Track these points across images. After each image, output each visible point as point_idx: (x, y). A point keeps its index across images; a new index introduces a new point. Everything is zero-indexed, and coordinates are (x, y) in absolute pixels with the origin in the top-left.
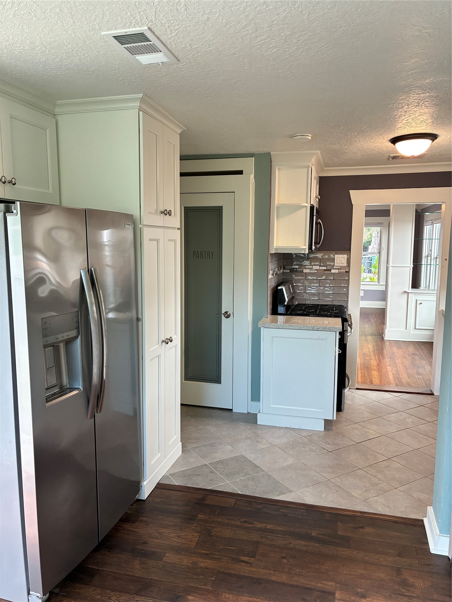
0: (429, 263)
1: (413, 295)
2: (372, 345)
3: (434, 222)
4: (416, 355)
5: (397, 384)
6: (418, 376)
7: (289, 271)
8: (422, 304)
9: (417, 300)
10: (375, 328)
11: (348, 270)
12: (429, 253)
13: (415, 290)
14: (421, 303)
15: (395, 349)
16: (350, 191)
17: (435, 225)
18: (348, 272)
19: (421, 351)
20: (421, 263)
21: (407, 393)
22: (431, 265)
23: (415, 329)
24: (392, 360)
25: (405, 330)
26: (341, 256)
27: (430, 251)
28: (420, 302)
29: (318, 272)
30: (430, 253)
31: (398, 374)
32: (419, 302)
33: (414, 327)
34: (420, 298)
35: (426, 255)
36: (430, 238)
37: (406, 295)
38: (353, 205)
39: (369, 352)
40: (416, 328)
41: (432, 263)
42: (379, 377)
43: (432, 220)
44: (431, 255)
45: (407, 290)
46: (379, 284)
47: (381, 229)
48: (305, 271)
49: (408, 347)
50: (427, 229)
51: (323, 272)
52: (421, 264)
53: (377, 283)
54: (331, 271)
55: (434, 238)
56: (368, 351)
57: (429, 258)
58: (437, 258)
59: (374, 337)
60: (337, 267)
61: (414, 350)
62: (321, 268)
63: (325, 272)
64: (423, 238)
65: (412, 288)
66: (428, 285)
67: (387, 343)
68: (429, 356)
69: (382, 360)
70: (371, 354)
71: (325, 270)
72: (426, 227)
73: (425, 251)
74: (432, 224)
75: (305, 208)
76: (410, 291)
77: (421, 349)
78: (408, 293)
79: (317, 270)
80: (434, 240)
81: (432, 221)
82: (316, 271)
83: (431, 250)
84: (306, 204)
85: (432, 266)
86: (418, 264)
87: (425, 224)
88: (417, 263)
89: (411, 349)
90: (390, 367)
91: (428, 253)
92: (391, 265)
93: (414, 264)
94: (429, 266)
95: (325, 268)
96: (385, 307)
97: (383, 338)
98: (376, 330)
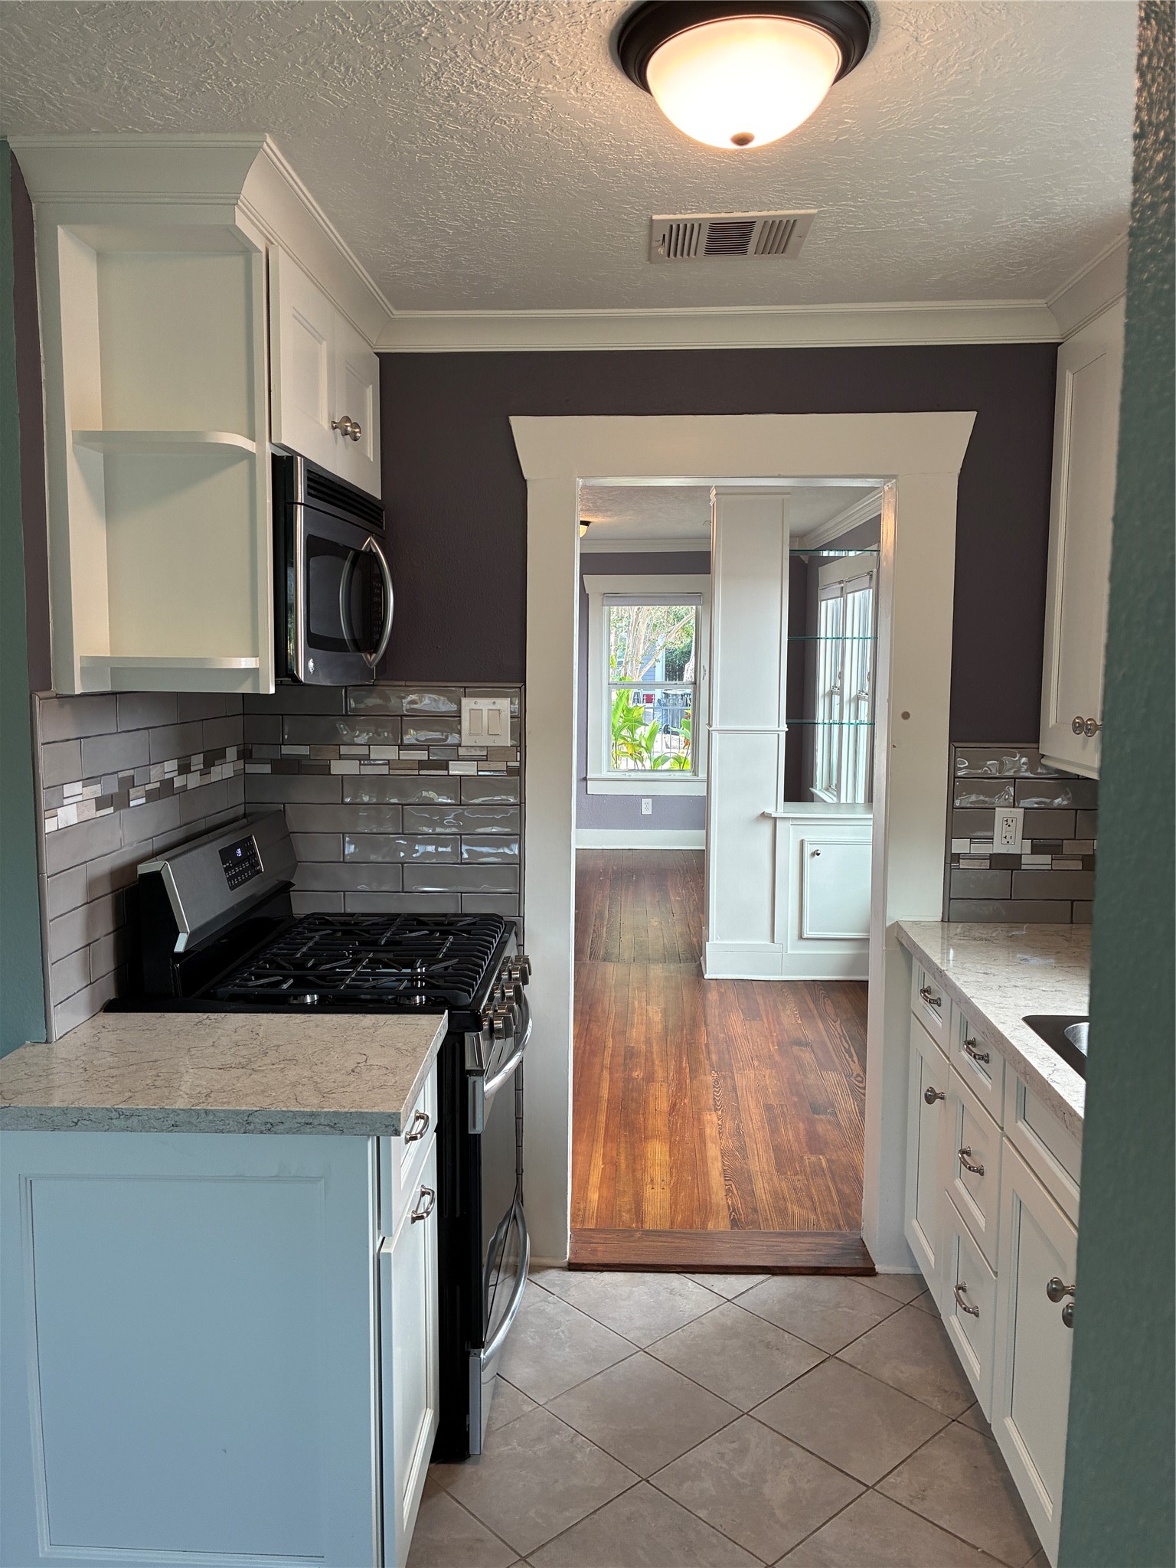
0: (836, 717)
1: (791, 827)
2: (662, 1006)
3: (849, 587)
4: (807, 1045)
5: (734, 1210)
6: (813, 1158)
7: (267, 769)
8: (818, 854)
9: (802, 842)
10: (679, 929)
11: (517, 764)
12: (835, 684)
13: (798, 809)
14: (816, 853)
15: (736, 1023)
16: (510, 417)
17: (850, 596)
18: (519, 772)
19: (821, 1026)
20: (814, 718)
21: (774, 1274)
22: (842, 724)
23: (801, 937)
24: (725, 1078)
25: (768, 942)
26: (484, 704)
27: (840, 678)
28: (814, 848)
29: (392, 772)
30: (838, 685)
31: (743, 1149)
32: (809, 849)
33: (796, 932)
34: (812, 835)
35: (827, 689)
36: (836, 634)
37: (766, 828)
38: (525, 481)
39: (648, 1041)
40: (805, 936)
41: (846, 720)
42: (671, 1176)
43: (840, 583)
44: (842, 688)
45: (770, 810)
46: (695, 778)
47: (697, 608)
48: (338, 768)
49: (780, 1007)
50: (827, 610)
51: (416, 772)
52: (811, 721)
53: (689, 775)
54: (447, 769)
55: (849, 635)
56: (642, 1038)
57: (836, 699)
58: (858, 698)
59: (672, 967)
60: (473, 752)
61: (799, 1022)
62: (406, 755)
63: (422, 772)
64: (816, 634)
65: (786, 800)
66: (835, 782)
67: (713, 996)
68: (847, 1046)
69: (688, 1081)
70: (651, 1053)
71: (422, 765)
72: (823, 604)
73: (824, 681)
74: (843, 594)
75: (245, 464)
76: (780, 813)
77: (821, 1016)
78: (775, 819)
79: (388, 762)
80: (848, 642)
81: (842, 585)
82: (385, 770)
83: (841, 676)
84: (249, 445)
85: (845, 727)
86: (805, 721)
87: (822, 594)
88: (802, 718)
89: (789, 1016)
90: (714, 1115)
91: (832, 685)
92: (719, 727)
93: (791, 721)
94: (836, 728)
95: (422, 755)
96: (704, 848)
97: (700, 973)
98: (681, 935)
